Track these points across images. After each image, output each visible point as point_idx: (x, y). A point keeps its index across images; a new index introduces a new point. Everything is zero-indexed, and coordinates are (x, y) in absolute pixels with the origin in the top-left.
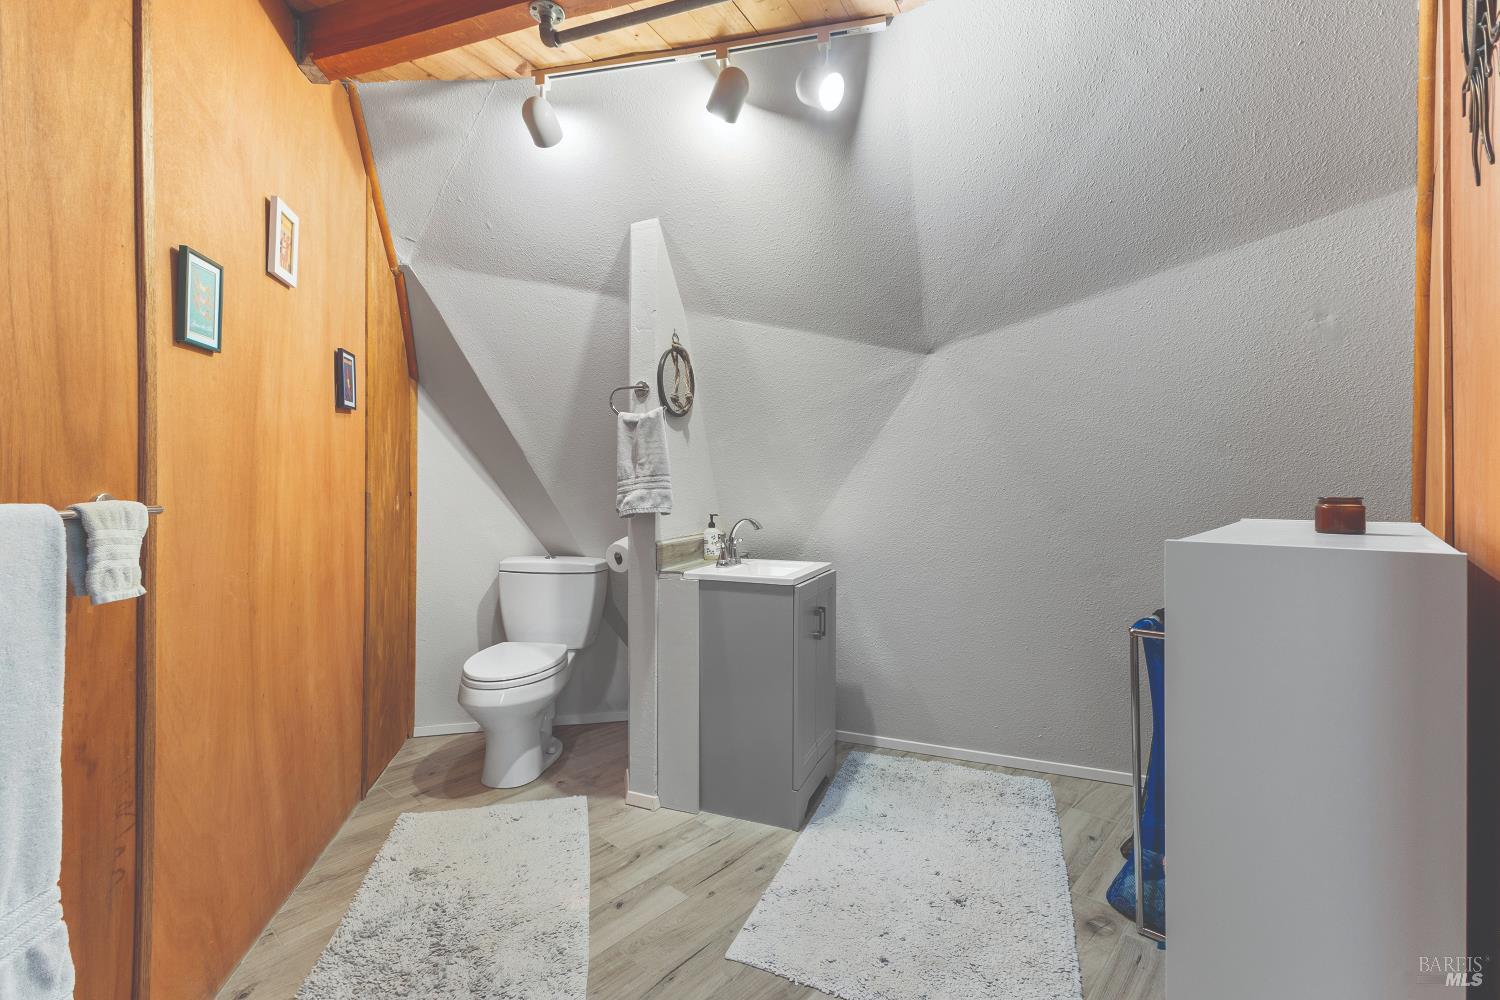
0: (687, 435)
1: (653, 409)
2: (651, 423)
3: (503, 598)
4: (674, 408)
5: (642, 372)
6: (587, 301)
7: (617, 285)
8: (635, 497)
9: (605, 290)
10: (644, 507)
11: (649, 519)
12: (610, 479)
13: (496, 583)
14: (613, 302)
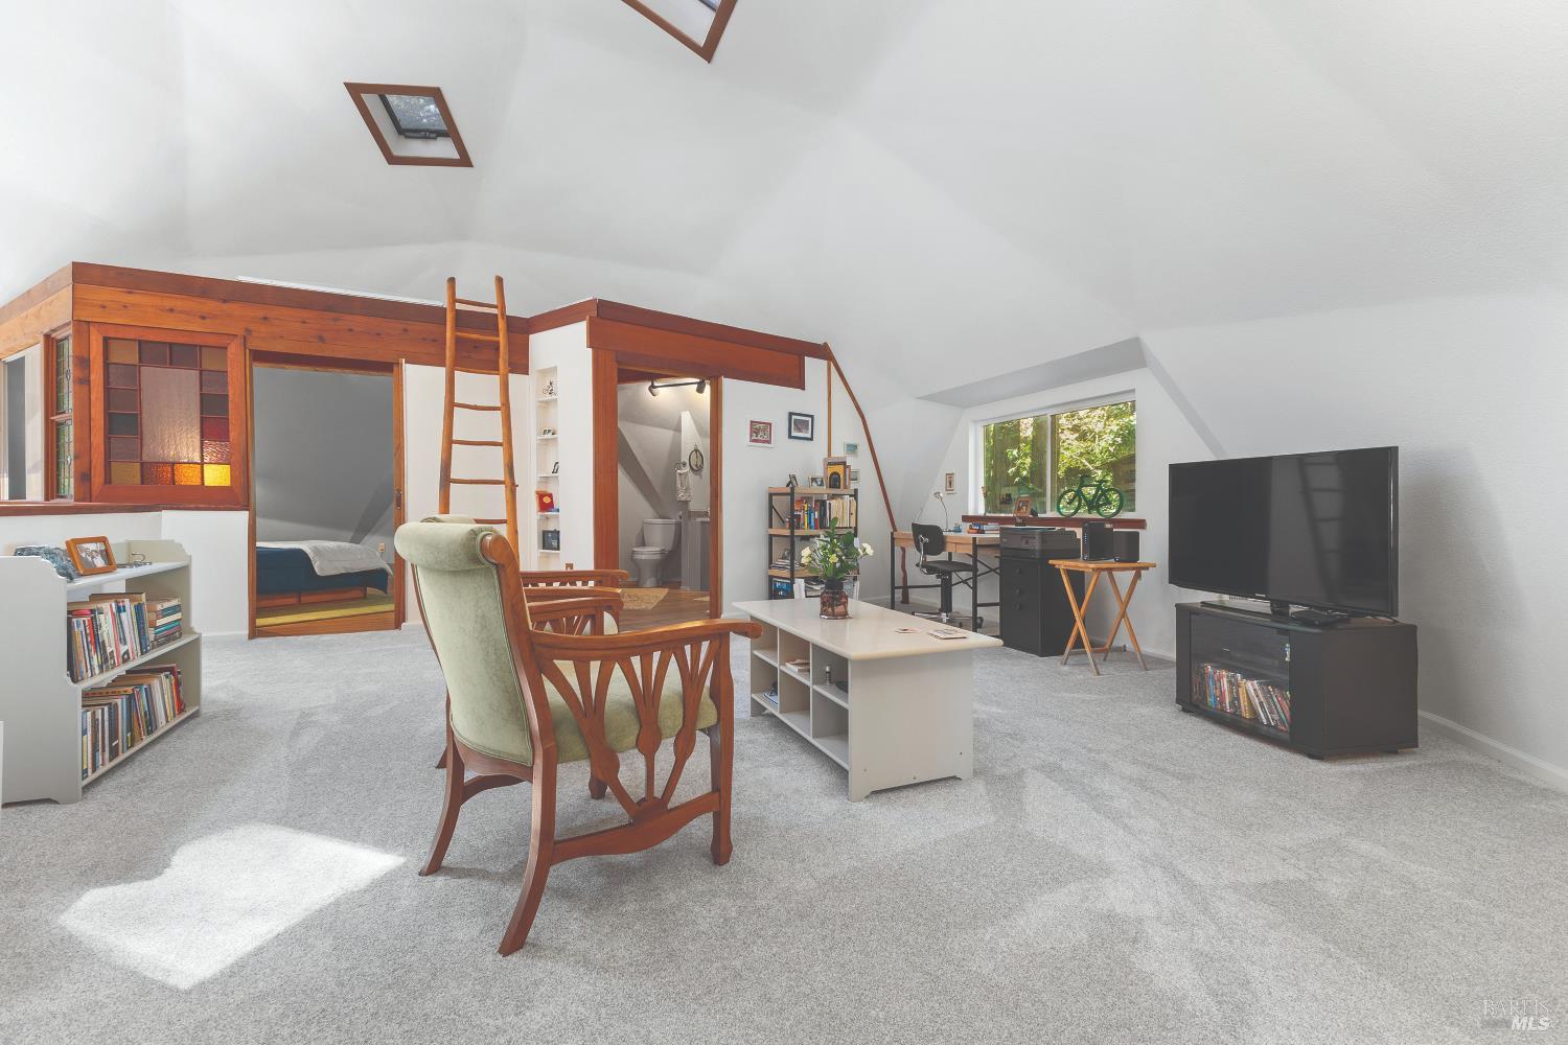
0: (701, 476)
1: (687, 469)
2: (686, 474)
3: (645, 536)
4: (695, 468)
5: (685, 459)
6: (670, 433)
7: (678, 429)
8: (681, 496)
9: (675, 430)
10: (683, 499)
11: (686, 502)
12: (675, 491)
13: (642, 530)
14: (678, 434)
